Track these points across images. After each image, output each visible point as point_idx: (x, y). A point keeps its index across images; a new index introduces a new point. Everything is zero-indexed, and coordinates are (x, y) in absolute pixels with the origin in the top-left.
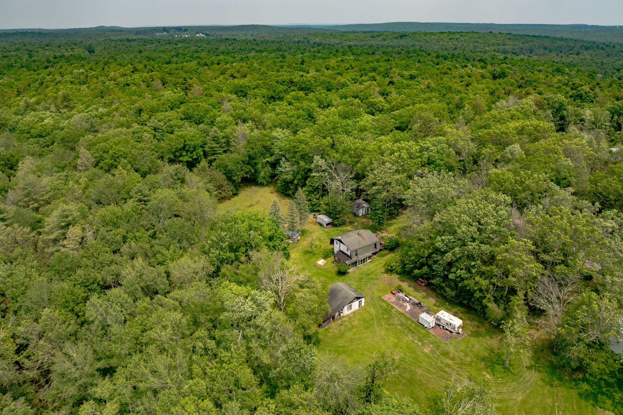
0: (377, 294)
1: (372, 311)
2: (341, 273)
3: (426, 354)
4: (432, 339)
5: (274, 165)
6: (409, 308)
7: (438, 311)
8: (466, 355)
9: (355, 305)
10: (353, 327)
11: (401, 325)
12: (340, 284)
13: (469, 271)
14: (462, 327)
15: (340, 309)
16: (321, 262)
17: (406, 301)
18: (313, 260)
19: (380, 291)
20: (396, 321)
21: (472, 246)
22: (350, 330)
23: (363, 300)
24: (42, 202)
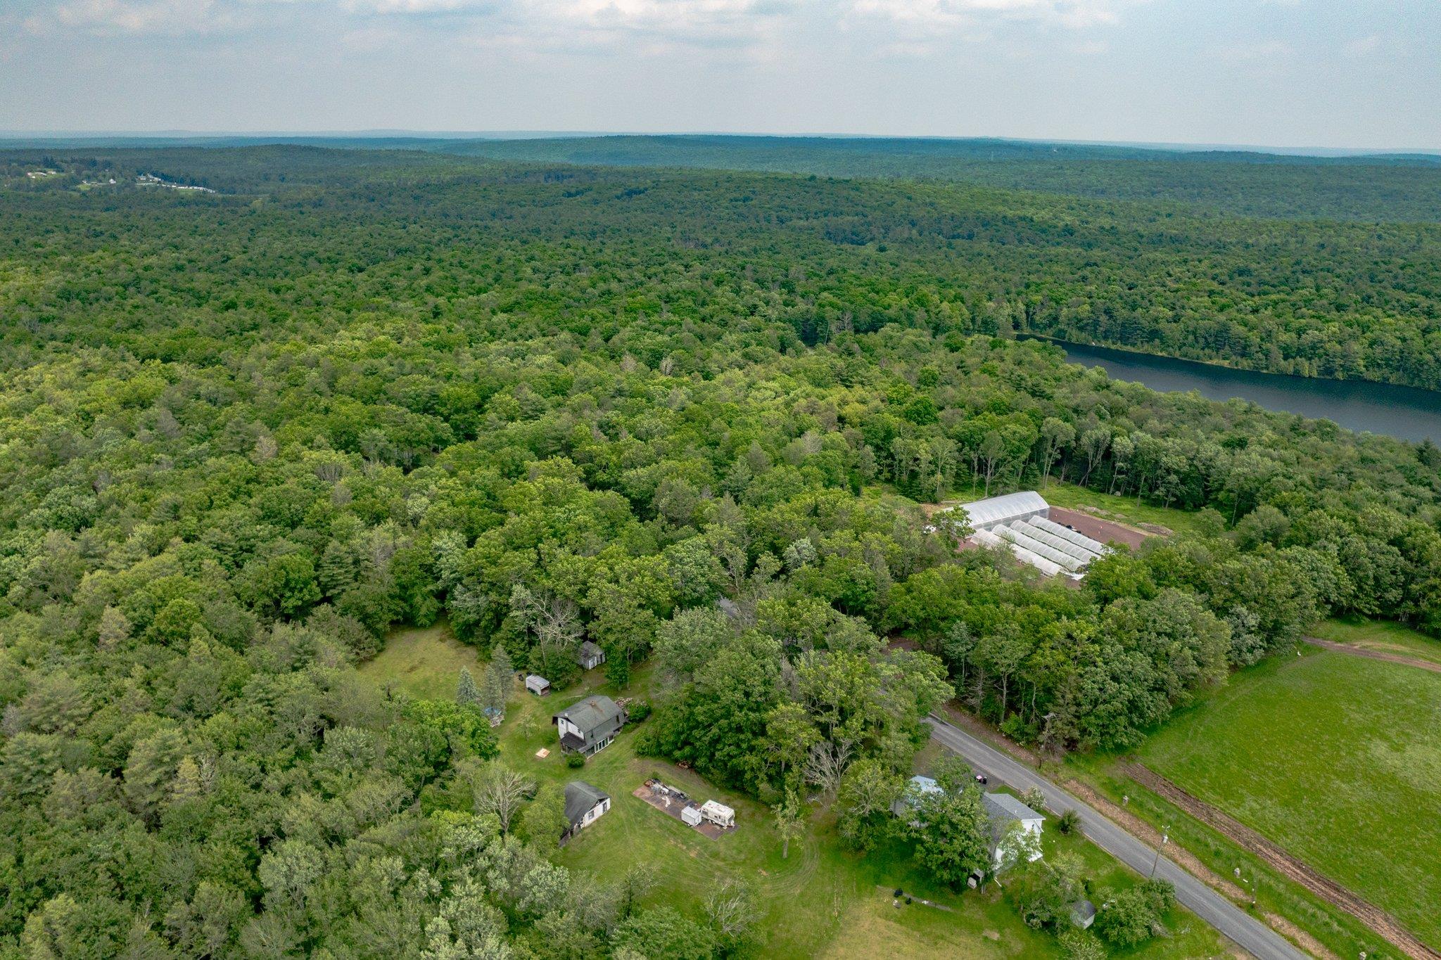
0: (625, 789)
1: (622, 814)
2: (575, 766)
3: (692, 859)
4: (699, 838)
5: (442, 595)
6: (668, 802)
7: (705, 801)
8: (740, 852)
9: (599, 810)
10: (599, 840)
11: (660, 827)
12: (576, 784)
13: (738, 746)
14: (736, 817)
15: (578, 818)
16: (542, 753)
17: (664, 794)
18: (530, 751)
19: (628, 784)
20: (653, 823)
21: (739, 717)
22: (595, 844)
23: (608, 801)
24: (81, 719)
